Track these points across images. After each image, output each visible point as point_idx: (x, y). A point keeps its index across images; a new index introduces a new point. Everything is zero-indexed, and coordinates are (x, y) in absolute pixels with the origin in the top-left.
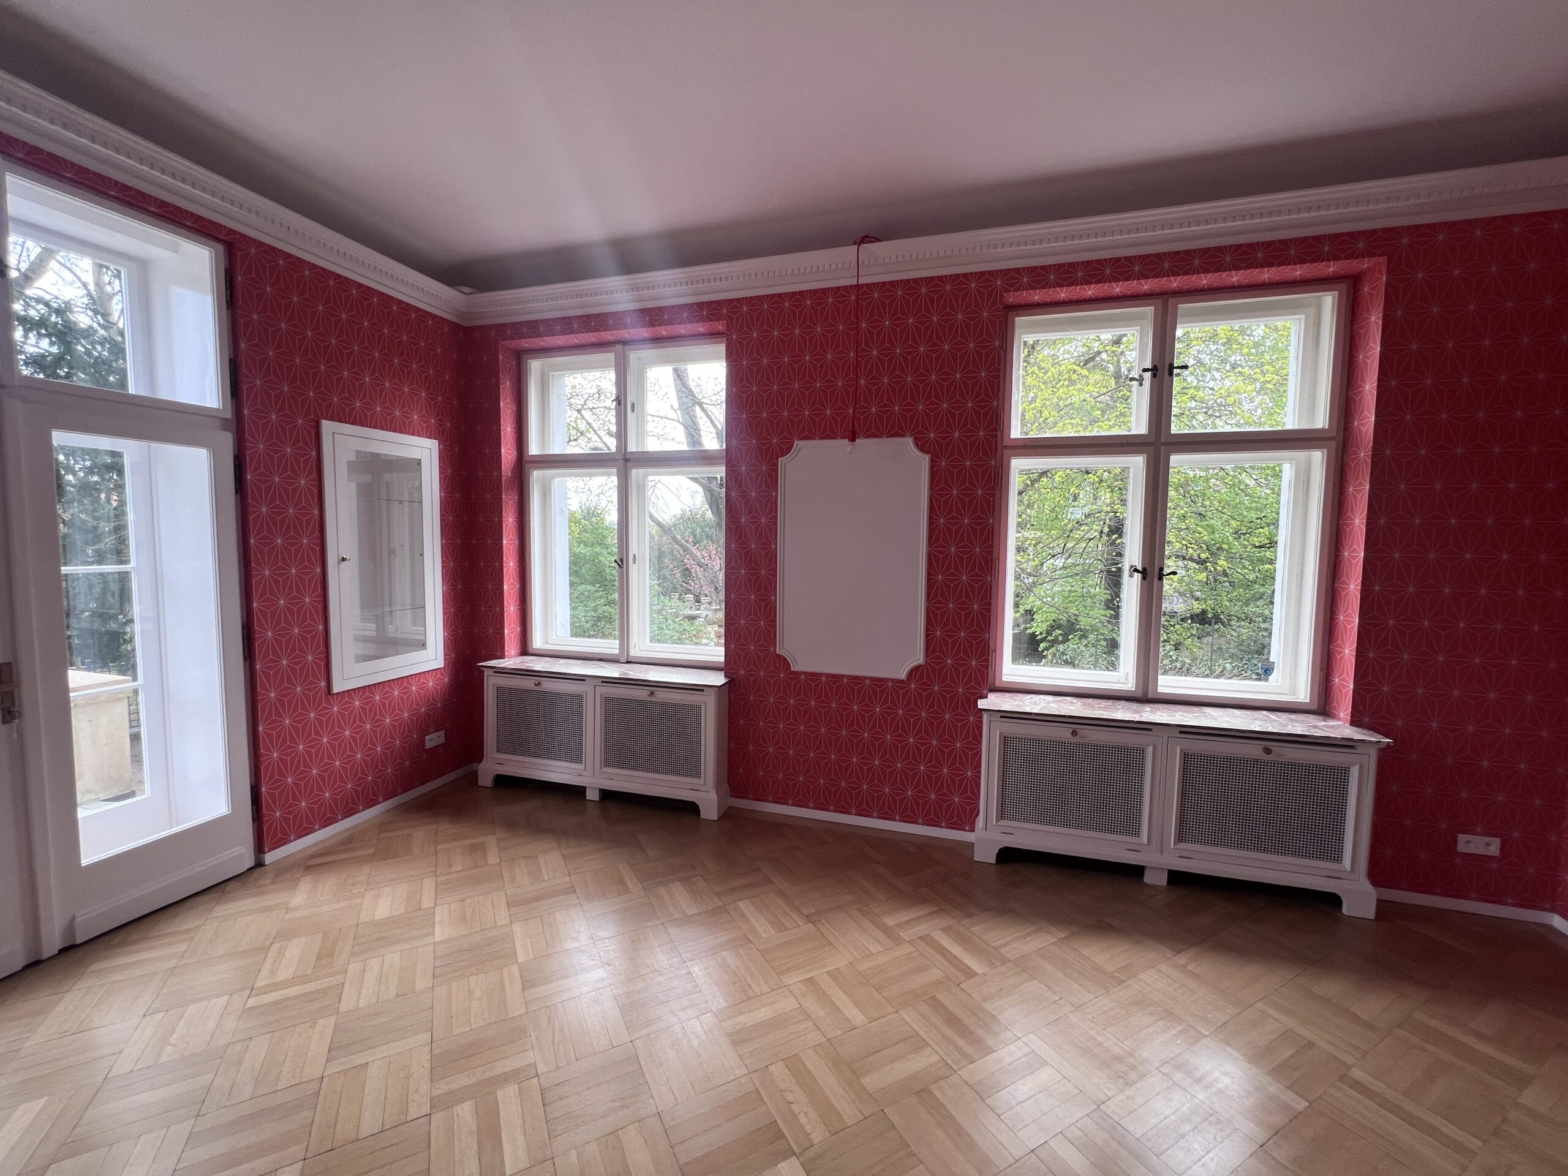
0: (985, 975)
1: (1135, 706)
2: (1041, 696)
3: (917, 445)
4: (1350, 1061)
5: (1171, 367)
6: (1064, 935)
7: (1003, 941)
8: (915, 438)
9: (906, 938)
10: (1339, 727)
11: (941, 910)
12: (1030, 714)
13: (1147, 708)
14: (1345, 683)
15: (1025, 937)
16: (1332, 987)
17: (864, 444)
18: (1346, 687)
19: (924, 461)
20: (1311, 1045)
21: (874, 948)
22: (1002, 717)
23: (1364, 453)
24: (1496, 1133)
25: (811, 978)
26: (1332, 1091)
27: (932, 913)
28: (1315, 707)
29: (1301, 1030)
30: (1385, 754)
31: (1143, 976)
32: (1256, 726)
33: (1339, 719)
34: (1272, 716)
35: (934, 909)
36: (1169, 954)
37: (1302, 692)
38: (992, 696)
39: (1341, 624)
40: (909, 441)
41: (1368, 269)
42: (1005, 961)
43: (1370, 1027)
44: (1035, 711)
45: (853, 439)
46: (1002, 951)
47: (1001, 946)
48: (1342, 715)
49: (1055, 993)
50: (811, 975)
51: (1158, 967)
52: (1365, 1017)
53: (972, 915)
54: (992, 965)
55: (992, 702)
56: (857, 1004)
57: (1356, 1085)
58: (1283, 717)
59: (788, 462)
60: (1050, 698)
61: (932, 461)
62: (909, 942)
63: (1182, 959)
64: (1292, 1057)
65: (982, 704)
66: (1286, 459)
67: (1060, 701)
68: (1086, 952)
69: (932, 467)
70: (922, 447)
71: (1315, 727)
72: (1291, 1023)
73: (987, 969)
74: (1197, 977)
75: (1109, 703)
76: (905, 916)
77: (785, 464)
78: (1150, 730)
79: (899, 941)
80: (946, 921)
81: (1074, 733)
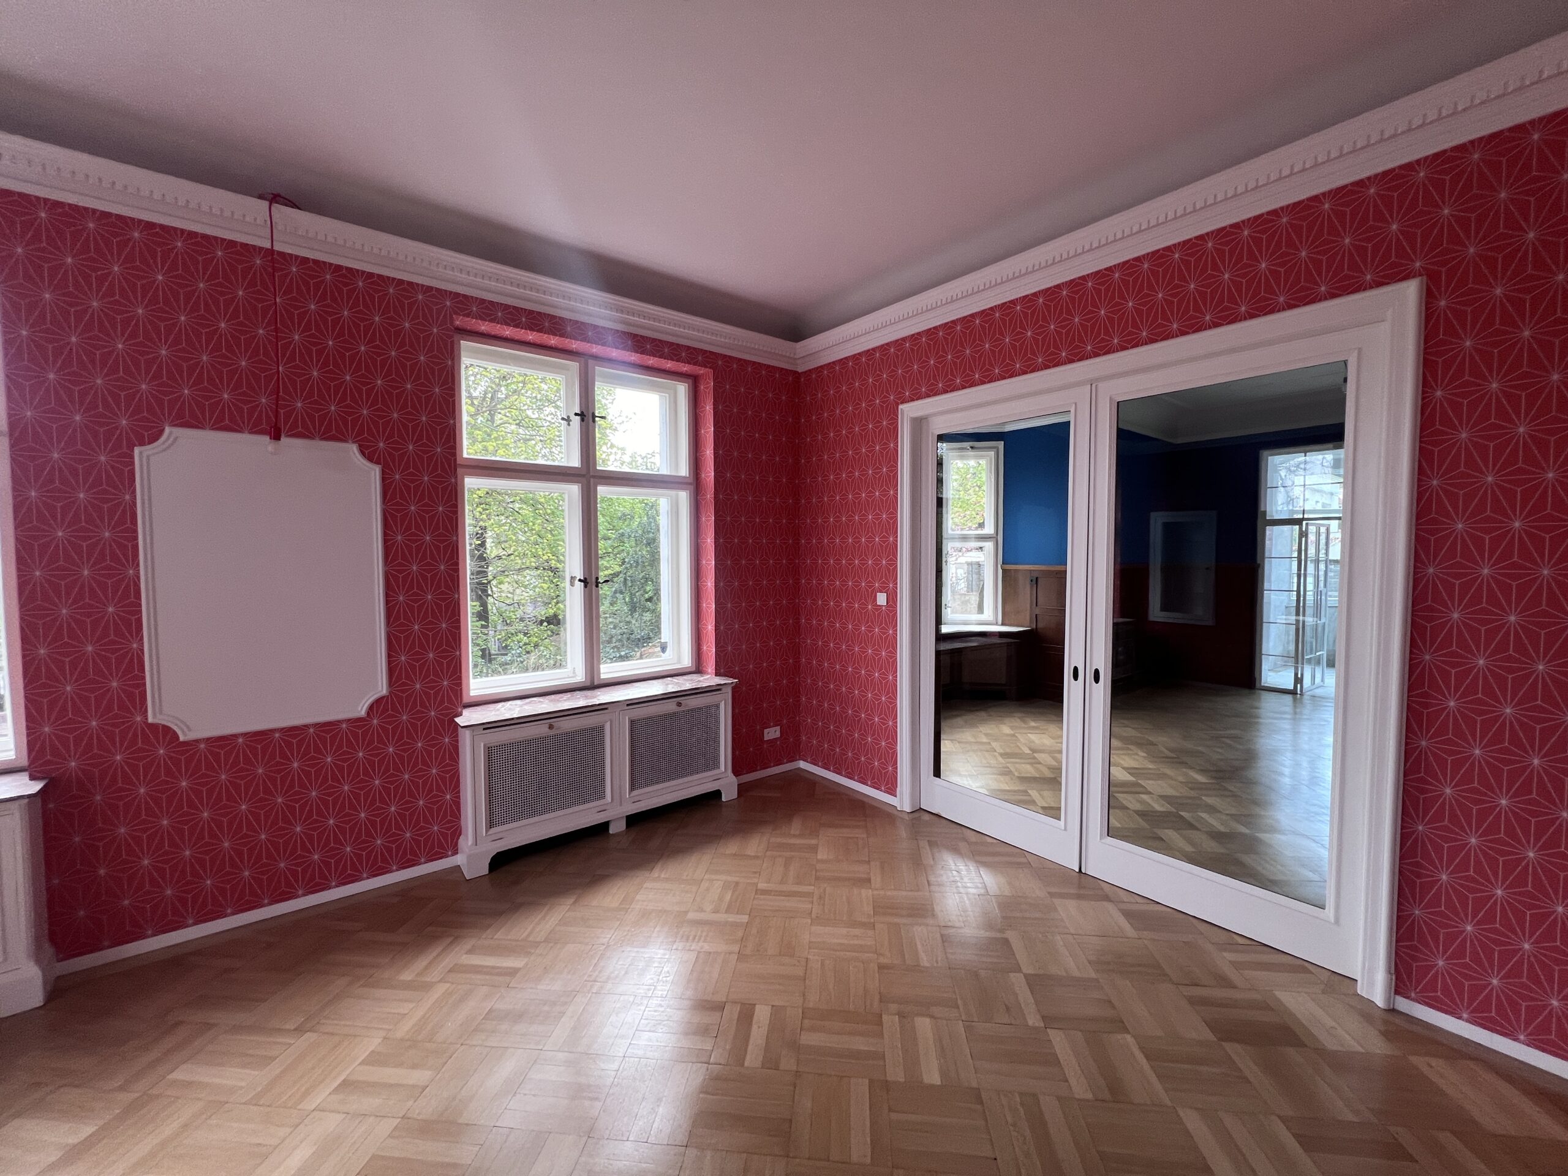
0: (527, 964)
1: (589, 693)
2: (510, 702)
3: (363, 453)
4: (755, 880)
5: (594, 416)
6: (573, 900)
7: (529, 930)
8: (360, 446)
9: (433, 980)
10: (709, 679)
11: (456, 938)
12: (513, 719)
13: (598, 692)
14: (710, 649)
15: (544, 918)
16: (732, 847)
17: (293, 447)
18: (710, 651)
19: (375, 472)
20: (737, 883)
21: (404, 1008)
22: (484, 729)
23: (710, 495)
24: (817, 878)
25: (344, 1081)
26: (755, 902)
27: (451, 943)
28: (694, 669)
29: (729, 878)
30: (735, 689)
31: (638, 897)
32: (671, 688)
33: (708, 674)
34: (675, 680)
35: (451, 939)
36: (647, 874)
37: (686, 661)
38: (466, 712)
39: (704, 609)
40: (354, 448)
41: (703, 374)
42: (537, 944)
43: (756, 857)
44: (515, 716)
45: (277, 437)
46: (531, 939)
47: (529, 935)
48: (710, 671)
49: (587, 944)
50: (342, 1078)
51: (645, 886)
52: (753, 854)
53: (489, 926)
54: (528, 954)
55: (468, 717)
56: (414, 1066)
57: (765, 892)
58: (680, 679)
59: (154, 454)
60: (518, 702)
61: (383, 472)
62: (439, 982)
63: (656, 873)
64: (732, 896)
65: (460, 721)
66: (663, 495)
67: (530, 703)
68: (595, 903)
69: (383, 479)
70: (370, 455)
71: (699, 681)
72: (724, 877)
73: (526, 960)
74: (667, 880)
75: (569, 695)
76: (422, 962)
77: (148, 457)
78: (606, 709)
79: (427, 987)
80: (469, 943)
81: (551, 727)
